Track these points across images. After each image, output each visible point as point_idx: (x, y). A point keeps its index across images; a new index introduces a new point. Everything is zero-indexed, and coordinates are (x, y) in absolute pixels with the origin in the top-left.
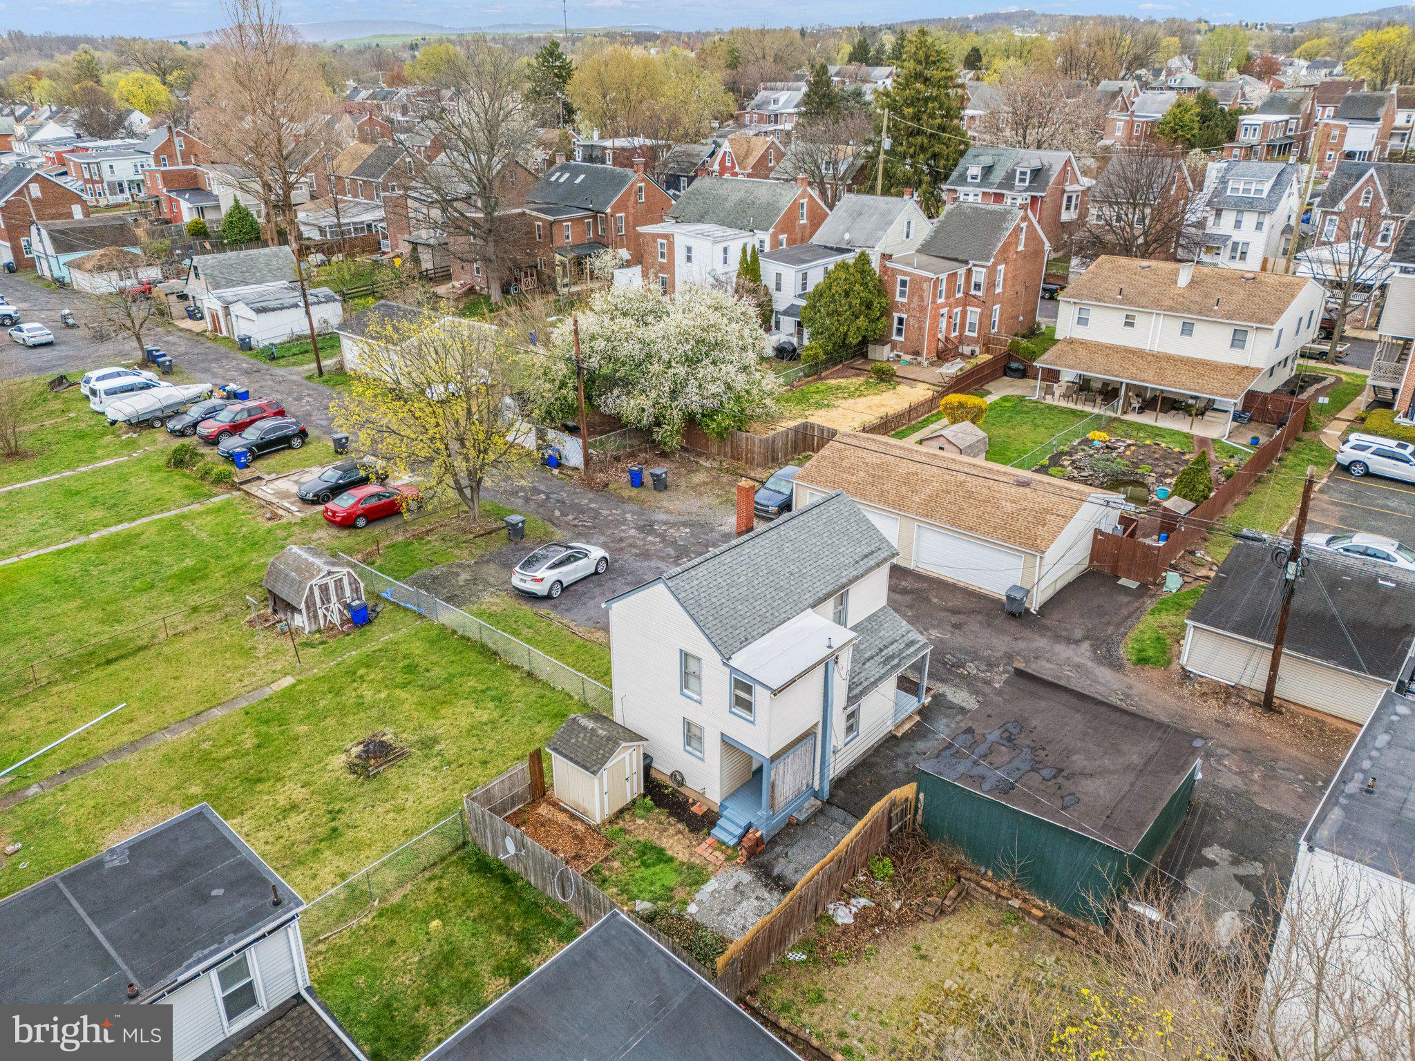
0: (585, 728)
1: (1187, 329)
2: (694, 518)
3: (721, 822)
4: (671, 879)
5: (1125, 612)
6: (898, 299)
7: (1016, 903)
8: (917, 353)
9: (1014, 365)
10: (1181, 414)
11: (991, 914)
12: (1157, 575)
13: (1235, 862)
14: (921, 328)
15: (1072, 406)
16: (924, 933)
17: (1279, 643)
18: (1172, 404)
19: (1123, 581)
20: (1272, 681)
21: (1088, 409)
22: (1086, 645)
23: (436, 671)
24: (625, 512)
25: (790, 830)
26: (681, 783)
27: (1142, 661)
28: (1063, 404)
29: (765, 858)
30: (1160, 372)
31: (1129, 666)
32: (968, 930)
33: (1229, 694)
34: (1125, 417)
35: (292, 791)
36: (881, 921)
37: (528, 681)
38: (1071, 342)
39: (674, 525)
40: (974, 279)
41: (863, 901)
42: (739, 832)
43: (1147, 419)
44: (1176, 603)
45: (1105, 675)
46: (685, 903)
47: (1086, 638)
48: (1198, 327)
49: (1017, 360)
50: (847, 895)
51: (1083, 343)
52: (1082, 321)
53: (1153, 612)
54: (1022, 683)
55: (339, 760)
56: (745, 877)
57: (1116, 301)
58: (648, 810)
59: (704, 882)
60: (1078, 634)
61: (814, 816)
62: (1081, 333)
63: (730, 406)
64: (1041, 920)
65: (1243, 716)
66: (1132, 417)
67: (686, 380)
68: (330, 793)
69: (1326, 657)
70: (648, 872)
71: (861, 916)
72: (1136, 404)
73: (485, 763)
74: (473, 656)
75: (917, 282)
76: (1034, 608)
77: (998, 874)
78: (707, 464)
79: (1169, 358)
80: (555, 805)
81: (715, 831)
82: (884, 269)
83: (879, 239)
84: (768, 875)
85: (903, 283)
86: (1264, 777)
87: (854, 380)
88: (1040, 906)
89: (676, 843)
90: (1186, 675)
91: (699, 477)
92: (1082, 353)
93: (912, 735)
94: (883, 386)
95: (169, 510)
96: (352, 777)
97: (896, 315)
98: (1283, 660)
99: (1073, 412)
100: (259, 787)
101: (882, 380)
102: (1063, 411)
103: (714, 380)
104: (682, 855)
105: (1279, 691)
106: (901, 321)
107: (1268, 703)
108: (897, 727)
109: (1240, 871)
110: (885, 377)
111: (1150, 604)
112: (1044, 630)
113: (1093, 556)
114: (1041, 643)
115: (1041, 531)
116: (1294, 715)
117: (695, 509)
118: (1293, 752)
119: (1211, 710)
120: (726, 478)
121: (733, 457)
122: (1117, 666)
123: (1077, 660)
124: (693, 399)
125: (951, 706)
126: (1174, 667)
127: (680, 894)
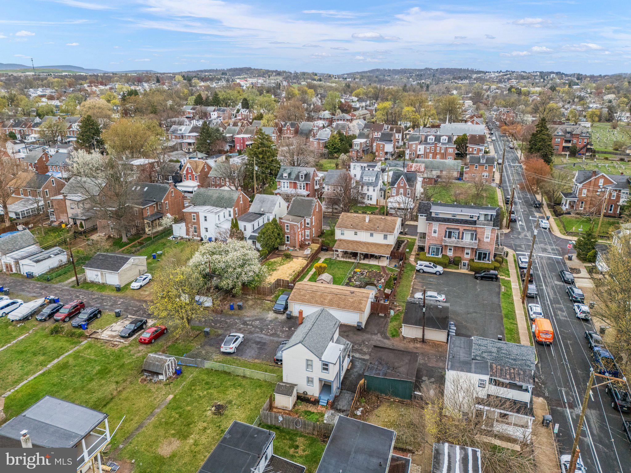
0: (283, 386)
1: (372, 235)
2: (257, 317)
3: (321, 400)
4: (317, 417)
5: (384, 323)
6: (286, 231)
7: (392, 400)
8: (294, 247)
9: (324, 248)
10: (374, 259)
11: (387, 404)
12: (387, 311)
13: (429, 379)
14: (295, 239)
15: (345, 260)
16: (376, 412)
17: (424, 327)
18: (372, 256)
19: (380, 314)
20: (423, 335)
21: (350, 260)
22: (379, 335)
23: (216, 382)
24: (234, 320)
25: (336, 398)
26: (307, 394)
27: (393, 336)
28: (342, 259)
29: (335, 406)
30: (367, 248)
31: (391, 338)
32: (385, 408)
33: (415, 340)
34: (361, 262)
35: (201, 425)
36: (367, 412)
37: (245, 379)
38: (340, 240)
39: (253, 321)
40: (306, 222)
41: (361, 409)
42: (326, 402)
43: (366, 262)
44: (395, 318)
45: (386, 341)
46: (323, 421)
47: (378, 332)
48: (374, 235)
49: (324, 246)
50: (357, 409)
51: (344, 240)
52: (342, 234)
53: (391, 322)
54: (376, 349)
55: (209, 413)
56: (333, 412)
57: (351, 228)
58: (301, 403)
59: (324, 415)
60: (376, 332)
61: (340, 394)
62: (342, 237)
63: (256, 278)
64: (398, 402)
65: (418, 345)
66: (362, 262)
67: (241, 272)
68: (212, 421)
69: (433, 328)
70: (310, 417)
71: (362, 412)
72: (362, 258)
73: (249, 403)
74: (223, 375)
75: (292, 227)
76: (363, 327)
77: (386, 395)
78: (250, 297)
79: (368, 243)
80: (277, 408)
81: (320, 403)
82: (281, 222)
83: (273, 210)
84: (337, 410)
85: (287, 226)
86: (428, 359)
87: (278, 259)
88: (397, 399)
89: (312, 409)
90: (404, 338)
91: (250, 303)
92: (345, 244)
93: (351, 368)
94: (288, 260)
95: (69, 351)
96: (216, 416)
97: (286, 236)
98: (425, 331)
99: (346, 262)
100: (191, 426)
101: (288, 258)
102: (344, 262)
103: (250, 271)
104: (315, 411)
105: (426, 337)
106: (288, 237)
107: (423, 341)
108: (348, 366)
109: (430, 381)
110: (288, 257)
111: (389, 320)
112: (368, 332)
113: (371, 309)
114: (368, 336)
115: (362, 306)
116: (429, 343)
117: (256, 314)
118: (431, 351)
119: (411, 345)
120: (259, 302)
121: (258, 294)
122: (388, 338)
123: (379, 339)
124: (245, 278)
125: (357, 358)
126: (401, 336)
127: (320, 419)
